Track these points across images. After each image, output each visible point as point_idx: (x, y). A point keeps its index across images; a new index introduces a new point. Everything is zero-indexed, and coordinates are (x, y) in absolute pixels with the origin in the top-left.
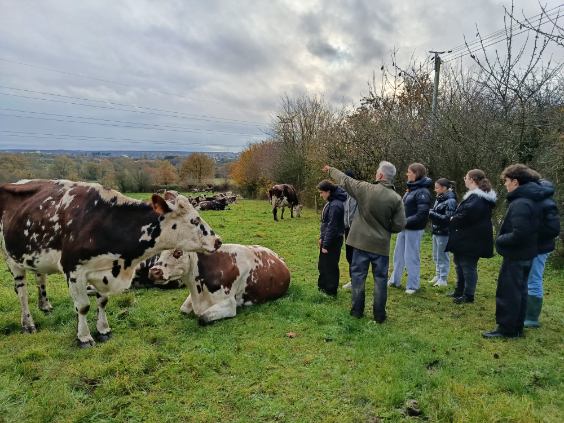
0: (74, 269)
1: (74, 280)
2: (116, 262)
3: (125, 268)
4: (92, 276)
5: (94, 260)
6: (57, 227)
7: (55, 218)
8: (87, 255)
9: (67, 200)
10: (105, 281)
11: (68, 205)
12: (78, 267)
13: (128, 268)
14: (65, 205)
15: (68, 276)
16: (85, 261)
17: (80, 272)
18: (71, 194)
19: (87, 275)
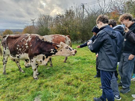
0: (32, 59)
1: (32, 62)
2: (44, 57)
3: (46, 58)
4: (37, 60)
5: (38, 56)
6: (27, 47)
7: (27, 44)
8: (36, 55)
9: (30, 39)
10: (41, 61)
11: (30, 41)
12: (34, 58)
13: (47, 58)
14: (29, 41)
15: (31, 61)
16: (36, 56)
17: (34, 59)
18: (31, 37)
19: (36, 60)
